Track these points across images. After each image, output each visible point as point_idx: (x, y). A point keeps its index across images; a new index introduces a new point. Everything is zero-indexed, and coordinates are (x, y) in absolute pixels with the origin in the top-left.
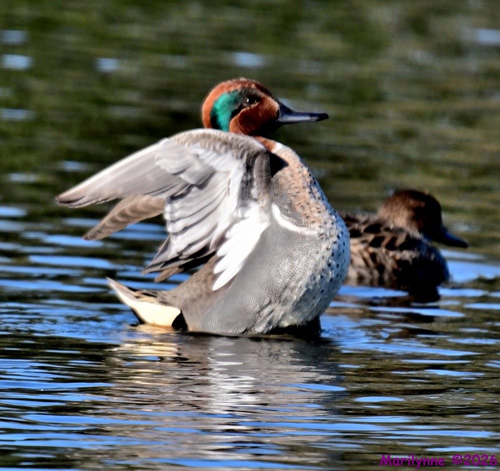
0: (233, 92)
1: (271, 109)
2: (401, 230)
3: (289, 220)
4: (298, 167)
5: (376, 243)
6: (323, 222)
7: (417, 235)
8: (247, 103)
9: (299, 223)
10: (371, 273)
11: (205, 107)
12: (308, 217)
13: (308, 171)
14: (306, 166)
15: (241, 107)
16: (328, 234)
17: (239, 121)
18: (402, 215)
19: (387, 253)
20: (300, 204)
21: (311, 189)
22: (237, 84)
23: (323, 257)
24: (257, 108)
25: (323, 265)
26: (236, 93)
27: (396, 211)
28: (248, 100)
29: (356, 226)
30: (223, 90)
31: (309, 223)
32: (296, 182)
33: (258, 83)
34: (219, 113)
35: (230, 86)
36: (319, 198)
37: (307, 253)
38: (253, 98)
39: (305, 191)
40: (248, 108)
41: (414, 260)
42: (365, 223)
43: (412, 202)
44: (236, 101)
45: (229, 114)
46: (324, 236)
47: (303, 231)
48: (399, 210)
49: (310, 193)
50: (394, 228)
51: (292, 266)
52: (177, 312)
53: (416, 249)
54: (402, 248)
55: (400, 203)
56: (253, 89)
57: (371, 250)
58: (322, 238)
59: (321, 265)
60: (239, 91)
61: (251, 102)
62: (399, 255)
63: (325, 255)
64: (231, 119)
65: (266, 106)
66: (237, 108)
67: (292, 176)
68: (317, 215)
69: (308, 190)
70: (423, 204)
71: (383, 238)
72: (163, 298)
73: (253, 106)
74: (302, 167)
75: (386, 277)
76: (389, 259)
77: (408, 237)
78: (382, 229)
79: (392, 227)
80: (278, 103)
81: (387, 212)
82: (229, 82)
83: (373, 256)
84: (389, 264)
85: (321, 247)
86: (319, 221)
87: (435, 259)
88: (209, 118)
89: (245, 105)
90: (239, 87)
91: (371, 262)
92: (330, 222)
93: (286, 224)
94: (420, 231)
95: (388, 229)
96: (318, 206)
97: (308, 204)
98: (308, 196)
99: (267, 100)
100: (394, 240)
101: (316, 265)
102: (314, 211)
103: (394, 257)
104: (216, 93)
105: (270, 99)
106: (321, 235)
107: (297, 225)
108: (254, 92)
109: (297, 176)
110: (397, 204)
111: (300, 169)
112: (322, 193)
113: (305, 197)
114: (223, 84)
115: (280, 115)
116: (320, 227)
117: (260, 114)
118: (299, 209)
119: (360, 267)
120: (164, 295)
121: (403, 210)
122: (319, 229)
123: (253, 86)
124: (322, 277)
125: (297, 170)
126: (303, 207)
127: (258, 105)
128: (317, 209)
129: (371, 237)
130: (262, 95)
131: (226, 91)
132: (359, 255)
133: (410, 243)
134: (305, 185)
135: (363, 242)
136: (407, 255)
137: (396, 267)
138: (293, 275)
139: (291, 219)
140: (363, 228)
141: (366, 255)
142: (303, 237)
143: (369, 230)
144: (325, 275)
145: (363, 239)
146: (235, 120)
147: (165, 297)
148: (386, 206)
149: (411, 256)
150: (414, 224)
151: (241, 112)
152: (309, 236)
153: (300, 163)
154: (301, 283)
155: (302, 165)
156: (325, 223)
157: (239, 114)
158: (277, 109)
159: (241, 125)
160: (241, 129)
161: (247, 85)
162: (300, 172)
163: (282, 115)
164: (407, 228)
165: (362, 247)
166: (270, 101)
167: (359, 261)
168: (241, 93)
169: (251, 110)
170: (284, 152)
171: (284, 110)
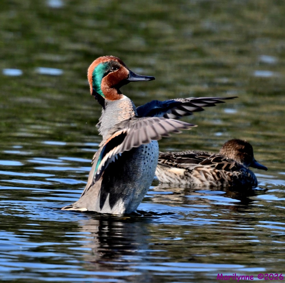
0: (105, 63)
1: (125, 74)
2: (232, 160)
5: (219, 167)
7: (240, 163)
8: (112, 69)
10: (217, 183)
15: (109, 72)
17: (107, 79)
18: (232, 153)
19: (225, 172)
22: (108, 58)
24: (117, 72)
26: (107, 64)
27: (229, 150)
29: (209, 158)
33: (119, 59)
34: (97, 74)
35: (104, 60)
38: (115, 67)
40: (113, 72)
41: (239, 176)
42: (213, 157)
43: (237, 146)
44: (106, 68)
45: (102, 74)
48: (231, 150)
50: (228, 159)
53: (240, 171)
54: (233, 169)
55: (231, 147)
56: (116, 62)
57: (217, 171)
60: (109, 62)
61: (114, 69)
62: (231, 174)
64: (103, 78)
65: (122, 71)
66: (106, 72)
70: (243, 147)
71: (223, 165)
73: (115, 71)
75: (225, 185)
77: (236, 164)
78: (222, 159)
80: (129, 70)
81: (224, 151)
82: (104, 57)
83: (218, 174)
84: (226, 178)
87: (250, 176)
89: (111, 70)
90: (109, 60)
91: (217, 177)
95: (225, 160)
99: (123, 68)
100: (229, 165)
103: (229, 174)
104: (96, 63)
105: (124, 68)
108: (116, 64)
109: (127, 115)
110: (229, 147)
114: (101, 58)
115: (129, 76)
117: (119, 76)
119: (211, 180)
121: (233, 151)
123: (116, 60)
127: (118, 71)
129: (216, 164)
130: (121, 65)
131: (101, 62)
132: (210, 173)
133: (237, 168)
135: (212, 167)
136: (236, 173)
137: (230, 179)
140: (212, 159)
141: (214, 173)
143: (216, 160)
145: (212, 165)
146: (105, 78)
148: (224, 147)
149: (238, 174)
151: (109, 74)
157: (107, 75)
158: (128, 73)
159: (108, 81)
160: (107, 84)
161: (113, 60)
162: (130, 113)
163: (131, 77)
164: (235, 160)
165: (212, 169)
166: (124, 69)
167: (210, 177)
168: (109, 64)
169: (114, 73)
170: (126, 101)
171: (132, 74)
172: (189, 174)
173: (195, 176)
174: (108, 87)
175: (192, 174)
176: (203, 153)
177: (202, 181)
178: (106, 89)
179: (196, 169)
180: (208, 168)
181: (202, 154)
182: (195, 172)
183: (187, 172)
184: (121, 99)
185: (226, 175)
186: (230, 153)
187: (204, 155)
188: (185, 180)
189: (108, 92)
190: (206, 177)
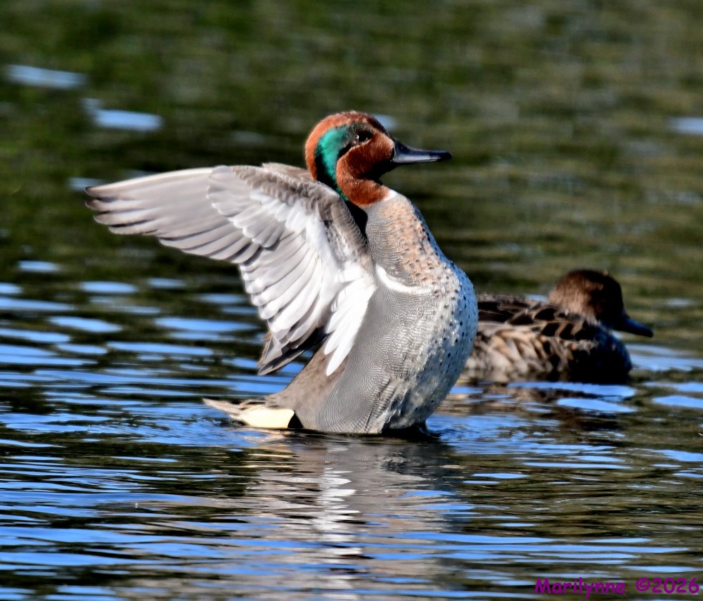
0: (341, 127)
1: (385, 148)
2: (577, 317)
3: (397, 281)
4: (410, 221)
5: (549, 331)
6: (436, 277)
7: (595, 322)
8: (356, 140)
9: (409, 283)
10: (544, 365)
11: (309, 145)
12: (418, 275)
13: (422, 225)
14: (420, 219)
15: (350, 146)
16: (443, 290)
17: (347, 162)
18: (577, 300)
19: (562, 343)
20: (409, 262)
21: (422, 245)
22: (346, 117)
23: (442, 317)
24: (368, 146)
25: (443, 325)
26: (345, 129)
27: (570, 294)
28: (358, 137)
29: (526, 311)
30: (329, 125)
31: (420, 281)
32: (405, 238)
33: (371, 117)
34: (325, 152)
35: (338, 120)
36: (432, 254)
37: (423, 315)
38: (364, 135)
39: (415, 248)
40: (358, 146)
41: (593, 350)
42: (536, 308)
43: (588, 285)
44: (344, 139)
45: (336, 153)
46: (440, 293)
47: (414, 290)
48: (573, 293)
49: (421, 249)
50: (569, 314)
51: (408, 333)
52: (290, 414)
53: (594, 340)
54: (579, 337)
55: (575, 286)
56: (364, 124)
57: (544, 338)
58: (437, 296)
59: (441, 326)
60: (348, 126)
61: (362, 139)
62: (575, 345)
63: (444, 314)
64: (338, 159)
65: (379, 144)
66: (345, 146)
67: (402, 230)
68: (428, 271)
69: (419, 246)
70: (601, 287)
71: (557, 326)
72: (272, 402)
73: (363, 144)
74: (415, 220)
76: (564, 350)
77: (585, 324)
78: (555, 315)
79: (567, 313)
80: (394, 140)
81: (559, 296)
82: (338, 115)
83: (546, 346)
84: (565, 354)
85: (437, 306)
86: (432, 277)
87: (616, 349)
88: (313, 157)
89: (355, 142)
90: (348, 122)
91: (543, 353)
92: (445, 276)
93: (394, 285)
94: (598, 318)
95: (562, 315)
96: (429, 262)
97: (417, 261)
98: (417, 252)
99: (380, 136)
100: (569, 327)
101: (436, 327)
102: (424, 268)
103: (569, 347)
104: (321, 129)
105: (383, 136)
106: (436, 292)
107: (406, 285)
108: (365, 127)
109: (407, 231)
110: (570, 287)
111: (413, 223)
112: (436, 249)
113: (414, 254)
114: (330, 117)
115: (395, 154)
116: (433, 283)
117: (372, 153)
118: (407, 268)
119: (531, 358)
120: (273, 398)
121: (578, 294)
122: (432, 286)
123: (365, 121)
124: (445, 339)
125: (408, 224)
126: (412, 266)
127: (369, 143)
128: (429, 265)
129: (543, 324)
130: (375, 131)
131: (332, 126)
132: (530, 344)
133: (588, 332)
134: (416, 241)
135: (535, 330)
136: (584, 344)
137: (572, 358)
138: (410, 343)
139: (399, 279)
140: (534, 314)
141: (539, 345)
142: (415, 298)
143: (541, 316)
144: (448, 337)
145: (534, 326)
146: (343, 160)
147: (274, 401)
148: (558, 288)
149: (589, 346)
150: (591, 311)
151: (350, 150)
152: (422, 296)
153: (413, 215)
154: (421, 349)
155: (415, 217)
156: (439, 278)
157: (347, 154)
158: (392, 148)
159: (350, 166)
160: (349, 171)
161: (357, 120)
162: (411, 226)
163: (398, 154)
164: (584, 315)
165: (533, 335)
166: (383, 139)
167: (530, 351)
168: (350, 128)
169: (361, 148)
170: (397, 201)
171: (400, 149)
172: (483, 345)
173: (498, 349)
174: (352, 178)
175: (489, 345)
176: (515, 299)
177: (512, 361)
178: (347, 182)
179: (499, 334)
180: (525, 333)
181: (511, 301)
182: (497, 341)
183: (479, 341)
184: (386, 199)
185: (565, 348)
186: (573, 300)
187: (516, 303)
188: (475, 358)
189: (353, 190)
190: (521, 351)
